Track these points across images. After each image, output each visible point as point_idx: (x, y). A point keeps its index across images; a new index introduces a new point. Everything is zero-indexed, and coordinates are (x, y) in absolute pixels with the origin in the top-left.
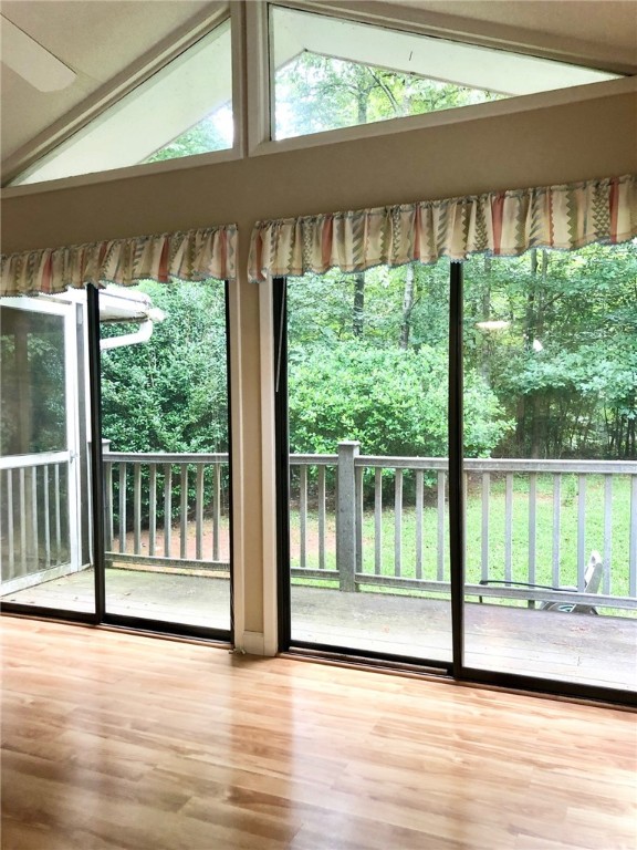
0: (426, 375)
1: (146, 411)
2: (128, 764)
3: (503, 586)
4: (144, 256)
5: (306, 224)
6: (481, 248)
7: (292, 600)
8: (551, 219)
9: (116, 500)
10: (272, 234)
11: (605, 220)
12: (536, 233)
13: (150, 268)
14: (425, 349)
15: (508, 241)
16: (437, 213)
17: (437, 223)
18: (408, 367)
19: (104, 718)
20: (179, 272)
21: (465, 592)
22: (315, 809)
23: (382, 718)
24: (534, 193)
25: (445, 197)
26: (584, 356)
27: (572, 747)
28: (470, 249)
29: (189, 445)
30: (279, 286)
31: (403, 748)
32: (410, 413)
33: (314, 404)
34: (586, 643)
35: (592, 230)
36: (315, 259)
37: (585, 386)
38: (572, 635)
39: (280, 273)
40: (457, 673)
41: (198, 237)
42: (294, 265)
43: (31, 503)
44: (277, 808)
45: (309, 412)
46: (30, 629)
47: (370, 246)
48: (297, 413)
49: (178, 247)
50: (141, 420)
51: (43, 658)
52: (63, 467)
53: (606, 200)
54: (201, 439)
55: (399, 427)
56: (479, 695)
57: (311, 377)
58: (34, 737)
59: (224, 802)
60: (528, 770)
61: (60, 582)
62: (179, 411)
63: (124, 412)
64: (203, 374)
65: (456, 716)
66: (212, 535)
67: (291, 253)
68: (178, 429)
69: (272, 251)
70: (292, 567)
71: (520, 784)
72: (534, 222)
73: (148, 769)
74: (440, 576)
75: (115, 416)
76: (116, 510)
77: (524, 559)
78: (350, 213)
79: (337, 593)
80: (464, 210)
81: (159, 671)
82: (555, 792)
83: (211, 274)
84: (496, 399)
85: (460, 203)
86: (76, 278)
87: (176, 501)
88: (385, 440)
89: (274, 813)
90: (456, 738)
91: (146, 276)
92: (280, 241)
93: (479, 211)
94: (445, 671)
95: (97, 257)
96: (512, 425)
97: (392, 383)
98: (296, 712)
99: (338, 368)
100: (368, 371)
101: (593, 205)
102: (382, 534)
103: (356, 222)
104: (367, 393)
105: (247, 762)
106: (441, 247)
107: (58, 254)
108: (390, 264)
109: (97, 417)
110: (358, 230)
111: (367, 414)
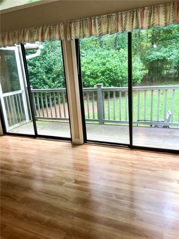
0: (122, 58)
1: (41, 74)
2: (48, 175)
3: (144, 121)
4: (36, 34)
5: (84, 22)
6: (137, 27)
7: (86, 128)
8: (159, 16)
9: (36, 100)
10: (74, 25)
11: (176, 16)
12: (154, 22)
13: (39, 38)
14: (121, 50)
15: (145, 25)
16: (124, 16)
17: (124, 19)
18: (116, 56)
19: (41, 163)
20: (47, 38)
21: (133, 123)
22: (96, 184)
23: (112, 160)
24: (154, 7)
25: (126, 10)
26: (169, 49)
27: (161, 165)
28: (134, 28)
29: (54, 83)
30: (77, 41)
31: (117, 167)
32: (117, 70)
33: (89, 69)
34: (166, 136)
35: (171, 20)
36: (87, 33)
37: (169, 58)
38: (162, 134)
39: (77, 38)
40: (131, 147)
41: (52, 27)
42: (81, 35)
43: (13, 105)
44: (86, 184)
45: (88, 72)
46: (18, 140)
47: (103, 28)
48: (84, 72)
49: (46, 30)
50: (40, 77)
51: (23, 148)
52: (21, 94)
53: (176, 9)
54: (58, 81)
55: (114, 75)
56: (137, 153)
57: (88, 61)
58: (24, 168)
59: (73, 183)
60: (149, 172)
61: (24, 125)
62: (50, 73)
63: (35, 75)
64: (56, 62)
65: (131, 159)
66: (63, 108)
67: (80, 31)
68: (51, 79)
69: (74, 30)
70: (86, 119)
71: (147, 176)
72: (154, 18)
73: (53, 176)
74: (126, 120)
75: (33, 76)
76: (36, 103)
77: (150, 110)
78: (97, 17)
79: (98, 125)
80: (132, 15)
81: (53, 150)
82: (156, 177)
83: (56, 39)
84: (143, 64)
85: (131, 12)
86: (17, 41)
87: (53, 99)
88: (110, 79)
89: (86, 186)
90: (131, 164)
91: (37, 40)
92: (76, 27)
93: (137, 15)
94: (128, 146)
95: (22, 35)
96: (147, 71)
97: (112, 61)
98: (89, 159)
99: (95, 58)
100: (104, 58)
101: (172, 11)
102: (110, 105)
103: (99, 20)
104: (105, 65)
105: (78, 173)
106: (125, 28)
107: (10, 34)
108: (110, 33)
109: (27, 77)
110: (100, 22)
111: (105, 71)
